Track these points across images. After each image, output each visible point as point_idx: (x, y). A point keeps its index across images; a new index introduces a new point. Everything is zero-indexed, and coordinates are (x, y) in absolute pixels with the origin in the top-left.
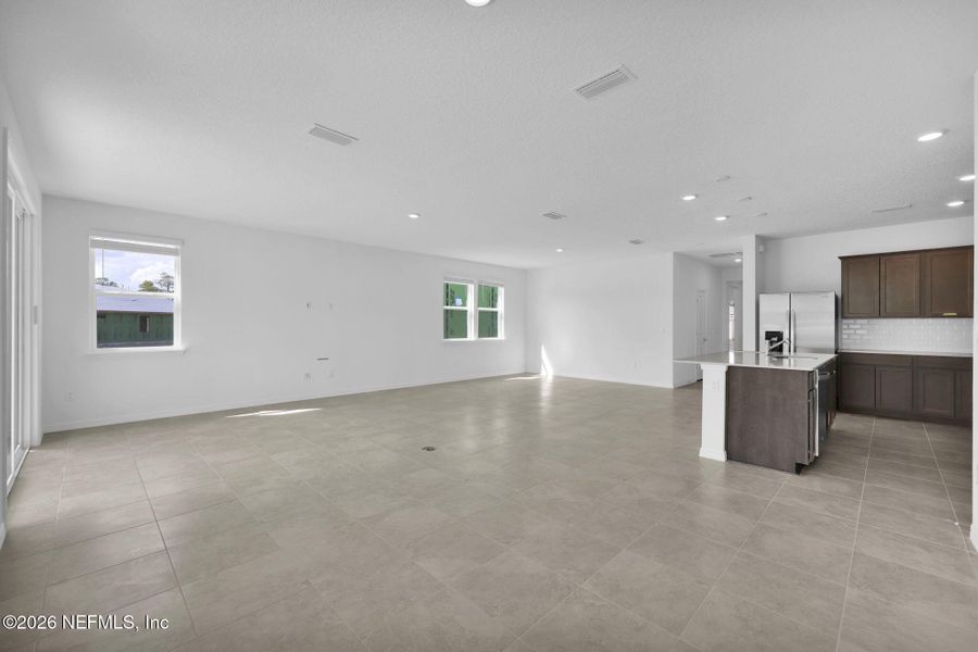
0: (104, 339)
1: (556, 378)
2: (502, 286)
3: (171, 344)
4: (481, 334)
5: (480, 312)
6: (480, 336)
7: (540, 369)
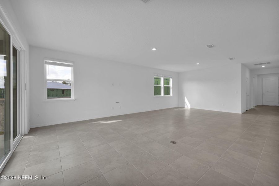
0: (49, 96)
1: (191, 109)
2: (171, 78)
3: (71, 97)
4: (165, 94)
5: (165, 87)
6: (165, 95)
7: (185, 106)
